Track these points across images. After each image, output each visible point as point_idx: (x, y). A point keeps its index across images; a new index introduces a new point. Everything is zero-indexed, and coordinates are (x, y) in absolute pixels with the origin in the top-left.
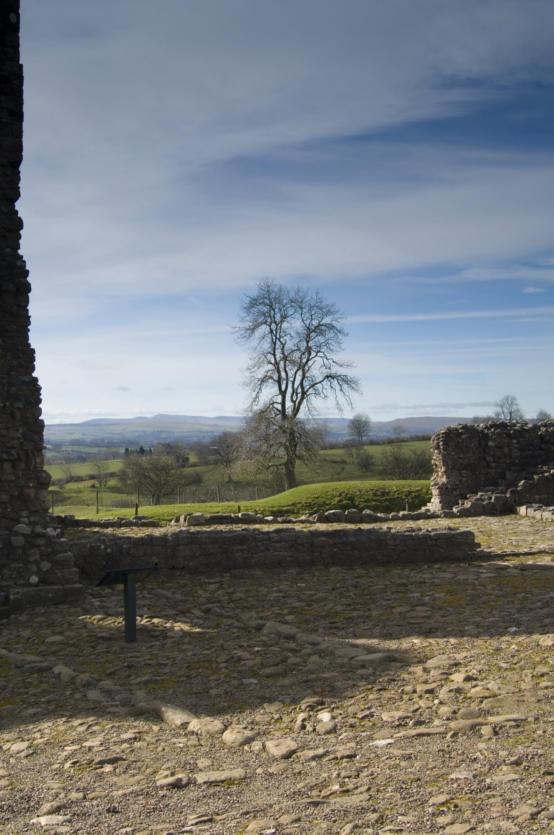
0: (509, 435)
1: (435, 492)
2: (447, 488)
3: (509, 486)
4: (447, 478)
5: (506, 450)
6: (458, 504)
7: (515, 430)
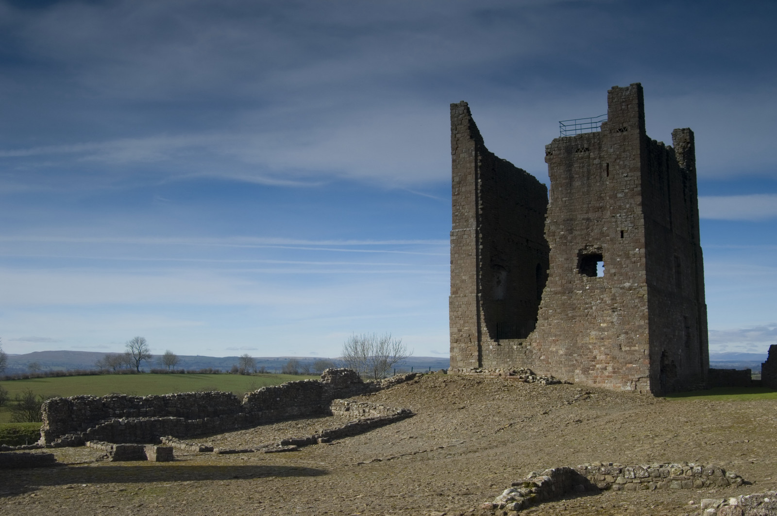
0: (85, 403)
1: (42, 434)
2: (49, 432)
3: (81, 431)
4: (49, 427)
5: (83, 411)
6: (55, 441)
7: (89, 401)
